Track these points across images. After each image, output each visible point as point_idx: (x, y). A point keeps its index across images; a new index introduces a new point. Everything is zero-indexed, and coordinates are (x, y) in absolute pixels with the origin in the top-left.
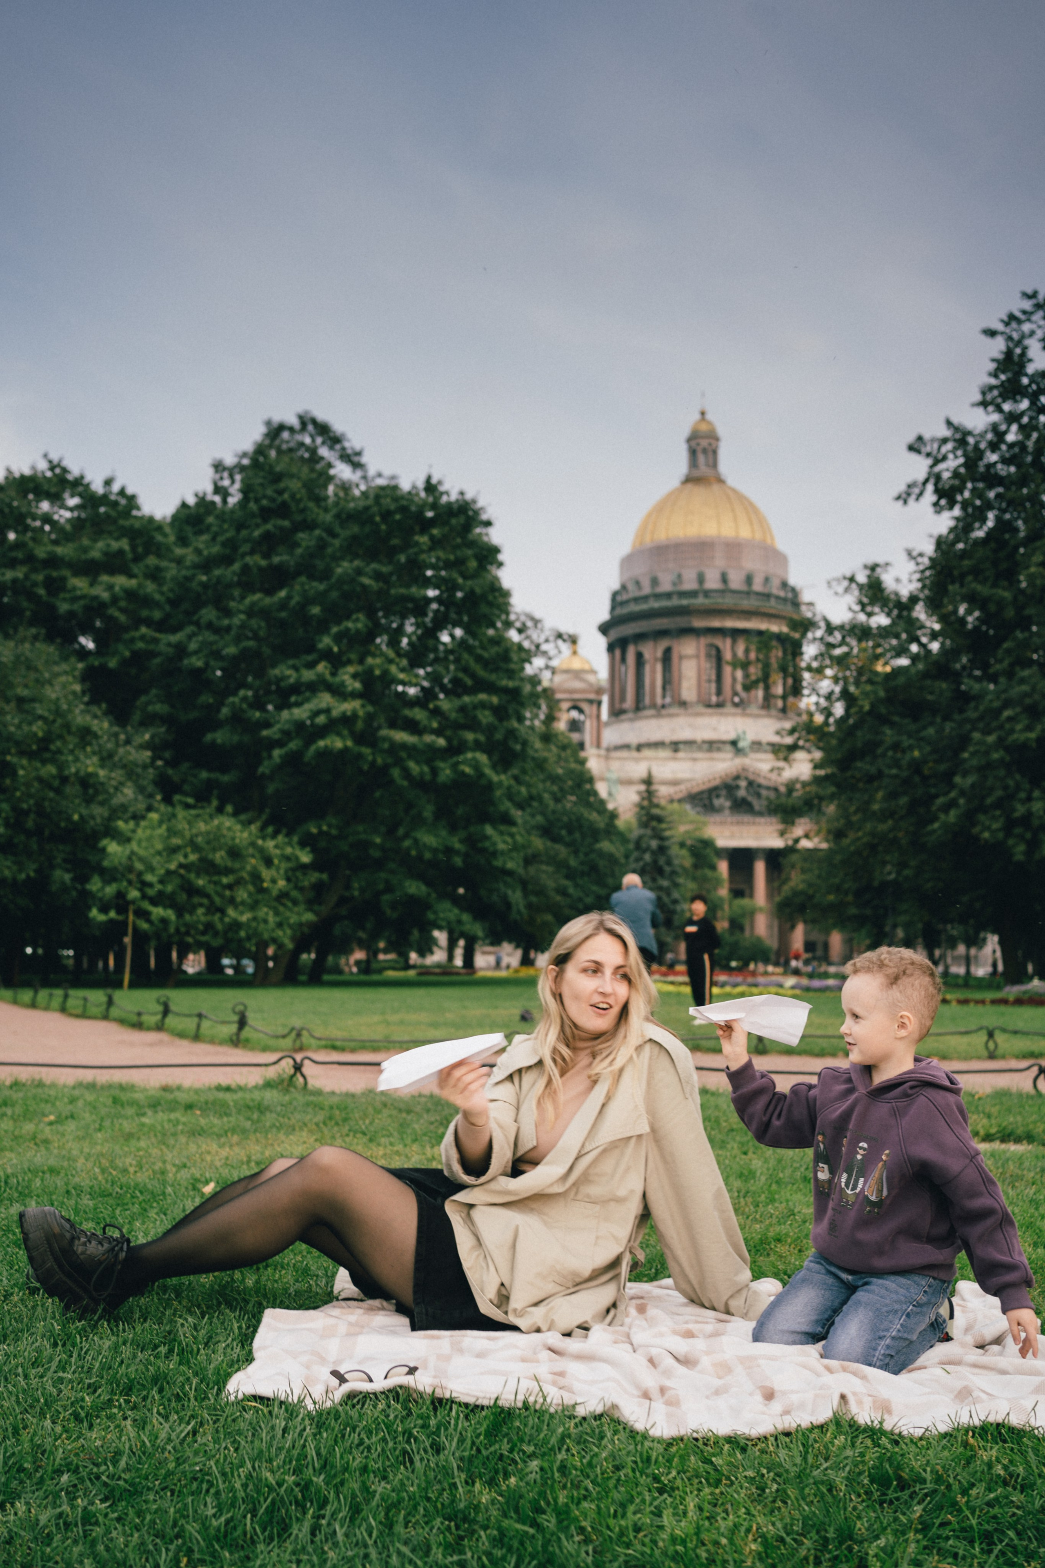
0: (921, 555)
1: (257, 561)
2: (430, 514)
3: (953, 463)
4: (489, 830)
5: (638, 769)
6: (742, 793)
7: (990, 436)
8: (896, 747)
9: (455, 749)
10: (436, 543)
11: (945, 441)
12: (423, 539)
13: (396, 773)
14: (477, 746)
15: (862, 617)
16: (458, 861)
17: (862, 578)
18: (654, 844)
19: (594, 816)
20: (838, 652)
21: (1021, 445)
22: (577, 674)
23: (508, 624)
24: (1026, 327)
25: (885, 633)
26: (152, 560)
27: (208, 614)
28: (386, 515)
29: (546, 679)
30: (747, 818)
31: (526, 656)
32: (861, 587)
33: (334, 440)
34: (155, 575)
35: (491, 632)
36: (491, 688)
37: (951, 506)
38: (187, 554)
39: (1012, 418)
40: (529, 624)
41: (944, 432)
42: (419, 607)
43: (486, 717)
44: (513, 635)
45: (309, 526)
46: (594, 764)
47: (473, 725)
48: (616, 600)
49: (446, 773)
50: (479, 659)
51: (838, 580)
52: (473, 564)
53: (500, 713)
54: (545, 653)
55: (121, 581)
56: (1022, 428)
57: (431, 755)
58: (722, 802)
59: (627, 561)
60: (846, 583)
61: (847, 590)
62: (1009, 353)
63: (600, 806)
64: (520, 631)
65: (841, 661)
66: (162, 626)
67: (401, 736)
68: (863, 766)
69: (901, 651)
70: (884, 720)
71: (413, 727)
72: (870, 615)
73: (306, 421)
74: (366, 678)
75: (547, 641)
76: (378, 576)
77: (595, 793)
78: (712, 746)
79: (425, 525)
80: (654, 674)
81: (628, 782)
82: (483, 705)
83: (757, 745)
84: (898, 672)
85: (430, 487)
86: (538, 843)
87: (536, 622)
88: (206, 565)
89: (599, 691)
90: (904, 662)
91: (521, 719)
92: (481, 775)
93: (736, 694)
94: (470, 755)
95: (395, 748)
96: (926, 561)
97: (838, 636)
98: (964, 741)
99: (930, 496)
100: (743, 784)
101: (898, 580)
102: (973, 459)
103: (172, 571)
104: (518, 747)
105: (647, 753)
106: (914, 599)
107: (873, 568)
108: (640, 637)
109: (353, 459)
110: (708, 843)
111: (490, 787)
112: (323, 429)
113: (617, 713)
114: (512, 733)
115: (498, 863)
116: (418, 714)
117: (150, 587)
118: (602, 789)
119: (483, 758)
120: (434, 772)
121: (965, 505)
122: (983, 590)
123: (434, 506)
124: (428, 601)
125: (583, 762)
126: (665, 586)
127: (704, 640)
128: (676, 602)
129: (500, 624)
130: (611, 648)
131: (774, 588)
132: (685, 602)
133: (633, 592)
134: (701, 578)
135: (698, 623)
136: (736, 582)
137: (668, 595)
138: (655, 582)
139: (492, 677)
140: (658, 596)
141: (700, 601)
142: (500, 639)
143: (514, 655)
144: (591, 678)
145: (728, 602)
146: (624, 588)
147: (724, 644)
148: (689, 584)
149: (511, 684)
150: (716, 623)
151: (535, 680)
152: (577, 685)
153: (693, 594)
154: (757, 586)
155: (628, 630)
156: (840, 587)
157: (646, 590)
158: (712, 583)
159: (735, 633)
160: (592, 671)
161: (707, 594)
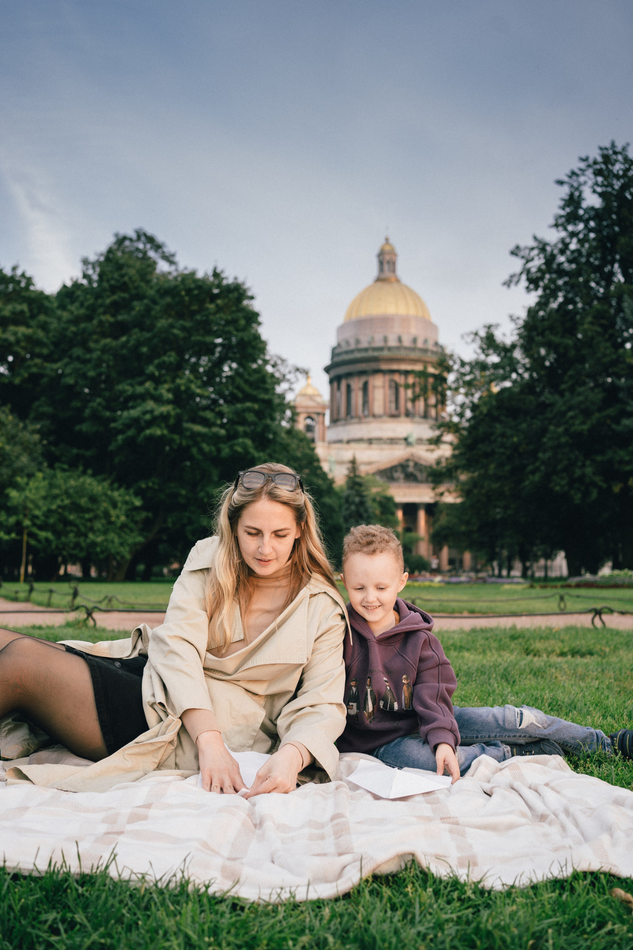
0: (518, 318)
1: (108, 318)
2: (216, 291)
3: (538, 262)
5: (347, 454)
6: (411, 469)
7: (560, 246)
8: (503, 435)
9: (232, 436)
10: (219, 309)
11: (532, 249)
12: (211, 307)
13: (194, 450)
14: (245, 435)
15: (482, 357)
17: (483, 333)
18: (357, 499)
19: (320, 482)
20: (468, 378)
21: (578, 251)
22: (311, 397)
23: (266, 362)
24: (582, 179)
25: (496, 366)
26: (42, 318)
27: (77, 351)
28: (189, 291)
30: (414, 484)
31: (278, 382)
32: (482, 338)
33: (158, 247)
34: (44, 327)
35: (254, 366)
36: (254, 399)
37: (536, 288)
38: (65, 315)
39: (573, 235)
40: (279, 362)
41: (532, 243)
42: (210, 349)
43: (250, 417)
44: (269, 369)
45: (140, 297)
46: (320, 450)
48: (335, 353)
49: (226, 451)
50: (247, 382)
51: (468, 334)
52: (242, 322)
53: (260, 414)
54: (288, 380)
55: (22, 330)
56: (580, 241)
57: (216, 440)
58: (399, 475)
59: (341, 329)
60: (472, 336)
61: (473, 341)
62: (571, 195)
63: (324, 476)
64: (274, 366)
65: (469, 384)
66: (48, 358)
67: (198, 428)
68: (483, 447)
69: (506, 378)
70: (496, 419)
71: (206, 422)
72: (487, 355)
73: (141, 235)
74: (176, 391)
75: (290, 372)
76: (183, 329)
77: (320, 468)
78: (392, 441)
79: (213, 298)
80: (358, 397)
81: (341, 463)
82: (249, 410)
83: (420, 441)
84: (503, 390)
85: (216, 275)
87: (283, 361)
88: (76, 321)
89: (324, 407)
90: (508, 384)
91: (273, 419)
92: (248, 453)
94: (240, 440)
95: (194, 435)
96: (521, 323)
97: (467, 369)
98: (544, 431)
99: (524, 283)
100: (411, 464)
101: (504, 335)
102: (550, 260)
103: (54, 324)
104: (271, 436)
105: (353, 445)
106: (513, 346)
107: (489, 327)
108: (349, 375)
109: (169, 259)
110: (390, 499)
111: (253, 460)
112: (151, 240)
113: (335, 421)
114: (268, 428)
116: (209, 415)
117: (41, 334)
118: (325, 467)
119: (249, 442)
120: (219, 450)
121: (545, 288)
122: (556, 339)
123: (219, 286)
124: (216, 345)
125: (313, 449)
126: (364, 344)
127: (388, 377)
128: (370, 354)
129: (260, 362)
130: (331, 382)
131: (430, 346)
132: (376, 354)
133: (344, 348)
134: (385, 339)
135: (384, 366)
136: (407, 342)
137: (366, 350)
138: (358, 341)
139: (255, 393)
140: (360, 350)
141: (385, 354)
142: (260, 370)
143: (269, 380)
144: (319, 399)
145: (402, 354)
146: (339, 345)
147: (400, 379)
148: (379, 343)
149: (266, 397)
150: (395, 367)
151: (282, 397)
152: (311, 403)
153: (381, 349)
154: (420, 344)
155: (342, 370)
156: (469, 339)
157: (353, 346)
158: (393, 342)
159: (406, 373)
160: (320, 395)
161: (390, 349)
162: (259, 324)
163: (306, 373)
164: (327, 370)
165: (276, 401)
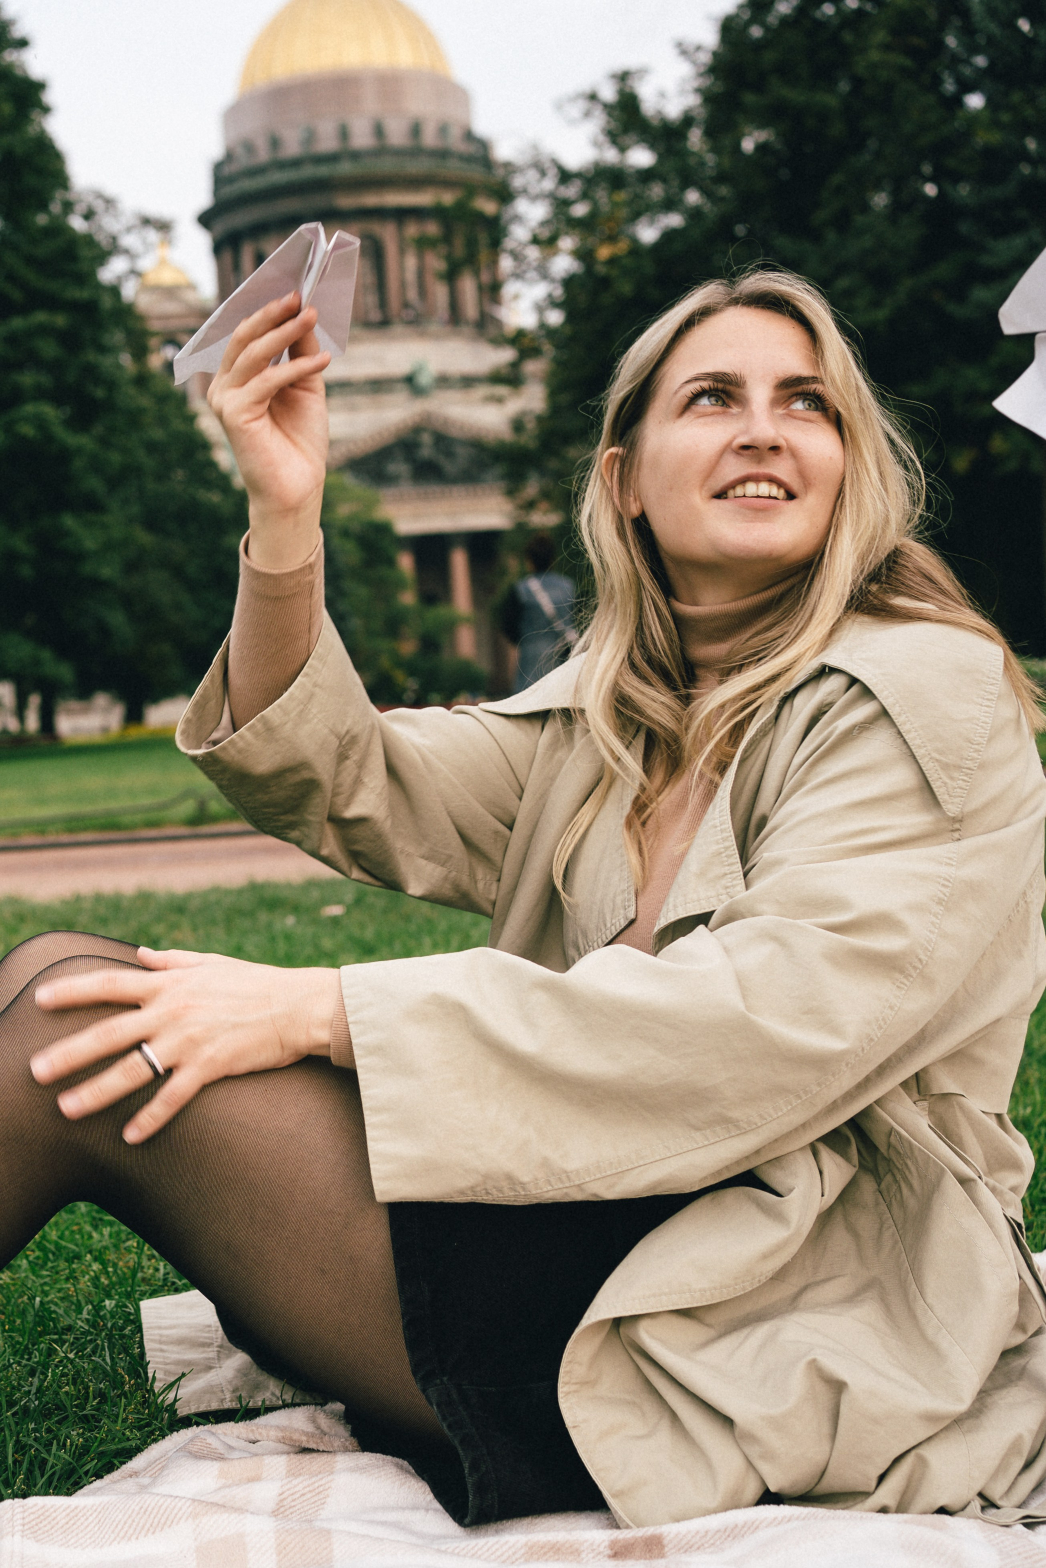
0: (699, 48)
4: (69, 521)
6: (426, 452)
14: (41, 394)
15: (611, 156)
16: (26, 571)
17: (609, 93)
19: (215, 498)
20: (580, 210)
22: (171, 292)
23: (68, 207)
25: (646, 176)
29: (129, 291)
31: (103, 256)
32: (608, 108)
35: (42, 219)
36: (53, 303)
40: (99, 206)
43: (49, 349)
44: (77, 223)
47: (34, 360)
48: (220, 177)
50: (31, 261)
51: (573, 99)
54: (126, 251)
58: (399, 467)
59: (233, 114)
60: (582, 105)
61: (587, 114)
63: (222, 482)
64: (89, 215)
65: (585, 225)
69: (670, 204)
72: (623, 149)
75: (129, 230)
77: (212, 465)
78: (378, 386)
82: (44, 330)
83: (444, 381)
84: (669, 236)
86: (144, 538)
87: (109, 203)
89: (202, 315)
90: (674, 220)
92: (48, 438)
93: (406, 305)
94: (29, 409)
96: (705, 58)
97: (571, 191)
100: (426, 438)
101: (662, 95)
104: (100, 393)
106: (688, 121)
107: (623, 77)
108: (258, 230)
110: (383, 529)
111: (65, 455)
114: (91, 372)
115: (87, 568)
125: (190, 420)
126: (292, 148)
127: (357, 226)
128: (308, 172)
129: (56, 208)
130: (218, 249)
131: (456, 142)
132: (323, 171)
133: (243, 161)
134: (344, 133)
135: (346, 201)
136: (397, 135)
137: (296, 163)
138: (275, 143)
139: (52, 286)
140: (282, 165)
141: (345, 168)
142: (59, 229)
143: (85, 252)
144: (190, 297)
145: (386, 166)
146: (229, 157)
147: (388, 233)
148: (327, 143)
149: (81, 294)
150: (371, 200)
151: (115, 290)
152: (170, 307)
153: (332, 158)
154: (429, 139)
155: (241, 219)
156: (576, 109)
157: (263, 155)
158: (362, 138)
159: (401, 215)
160: (192, 287)
161: (355, 156)
162: (46, 110)
163: (163, 227)
164: (206, 220)
165: (107, 302)
